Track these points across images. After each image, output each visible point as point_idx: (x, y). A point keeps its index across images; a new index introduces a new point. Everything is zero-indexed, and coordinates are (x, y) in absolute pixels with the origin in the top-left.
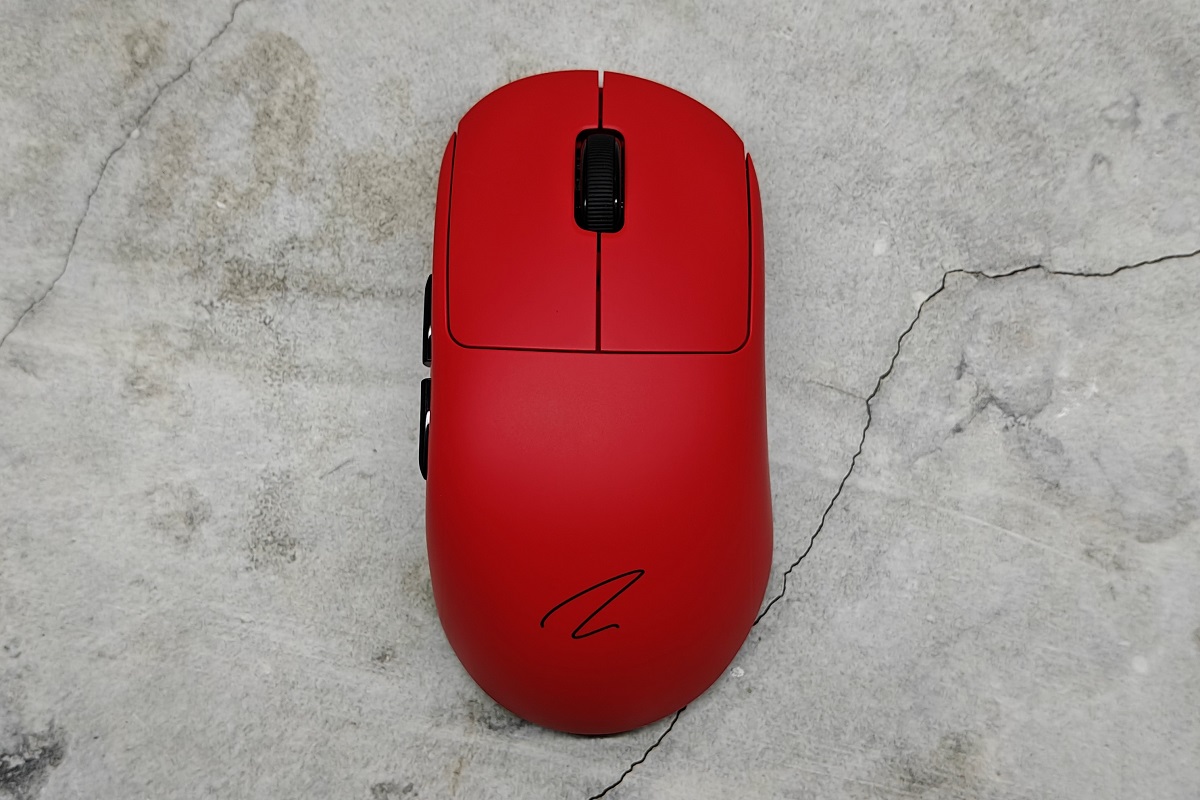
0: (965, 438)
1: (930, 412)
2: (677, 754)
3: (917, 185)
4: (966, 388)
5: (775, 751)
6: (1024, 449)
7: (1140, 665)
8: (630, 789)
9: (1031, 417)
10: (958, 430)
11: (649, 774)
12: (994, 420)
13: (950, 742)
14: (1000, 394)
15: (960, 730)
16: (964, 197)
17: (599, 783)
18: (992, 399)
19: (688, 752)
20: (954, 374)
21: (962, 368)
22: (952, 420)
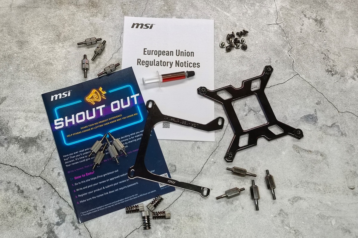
0: (248, 116)
1: (241, 112)
2: (203, 175)
3: (234, 75)
4: (247, 108)
5: (220, 173)
6: (258, 118)
7: (284, 153)
8: (195, 181)
9: (258, 112)
10: (246, 115)
11: (198, 179)
12: (252, 113)
13: (252, 169)
14: (252, 109)
15: (253, 166)
16: (242, 76)
17: (189, 181)
18: (252, 110)
19: (205, 174)
20: (244, 106)
21: (246, 105)
22: (245, 114)
